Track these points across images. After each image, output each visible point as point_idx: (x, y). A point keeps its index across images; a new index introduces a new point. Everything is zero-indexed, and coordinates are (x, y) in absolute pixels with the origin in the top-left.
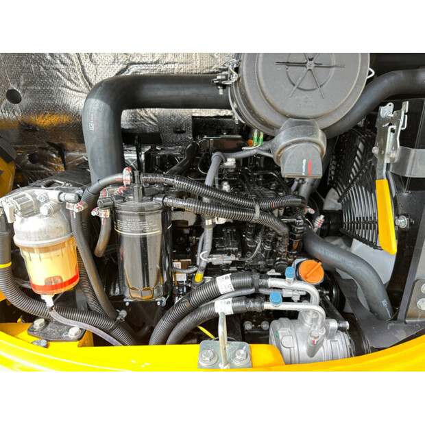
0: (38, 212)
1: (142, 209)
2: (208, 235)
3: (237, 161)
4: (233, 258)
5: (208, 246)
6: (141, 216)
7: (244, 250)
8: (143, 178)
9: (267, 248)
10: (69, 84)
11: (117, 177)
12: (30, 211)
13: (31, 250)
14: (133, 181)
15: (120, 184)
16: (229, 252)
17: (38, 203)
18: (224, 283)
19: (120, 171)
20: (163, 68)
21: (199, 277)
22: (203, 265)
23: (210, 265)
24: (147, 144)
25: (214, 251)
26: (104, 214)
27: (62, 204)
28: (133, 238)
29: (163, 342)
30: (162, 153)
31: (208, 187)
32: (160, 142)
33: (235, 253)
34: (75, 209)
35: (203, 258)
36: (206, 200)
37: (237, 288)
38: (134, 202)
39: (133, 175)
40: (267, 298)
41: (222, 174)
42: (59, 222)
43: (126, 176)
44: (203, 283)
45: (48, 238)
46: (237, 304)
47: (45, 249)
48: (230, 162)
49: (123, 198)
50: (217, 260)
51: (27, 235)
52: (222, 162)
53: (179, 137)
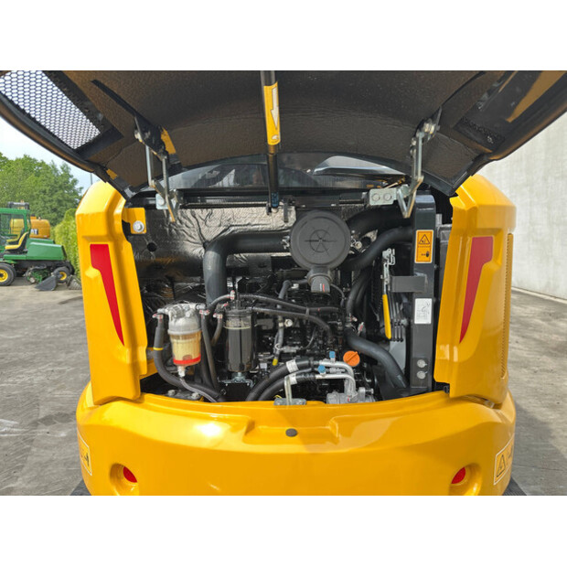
0: (184, 316)
1: (240, 313)
2: (281, 333)
3: (300, 286)
4: (297, 348)
5: (281, 340)
6: (240, 317)
7: (304, 343)
8: (241, 296)
9: (320, 342)
10: (190, 239)
11: (227, 296)
12: (180, 315)
13: (178, 337)
14: (236, 298)
15: (229, 300)
16: (294, 345)
17: (184, 310)
18: (291, 365)
19: (228, 293)
20: (252, 228)
21: (275, 362)
22: (278, 353)
23: (282, 353)
24: (239, 275)
25: (284, 344)
26: (219, 316)
27: (197, 312)
28: (235, 331)
29: (256, 399)
30: (251, 282)
31: (280, 300)
32: (248, 274)
33: (299, 345)
34: (205, 313)
35: (278, 348)
36: (278, 307)
37: (300, 368)
38: (235, 310)
39: (235, 294)
40: (318, 373)
41: (290, 294)
42: (195, 322)
43: (232, 295)
44: (277, 367)
45: (189, 330)
46: (299, 377)
47: (185, 337)
48: (295, 286)
49: (229, 308)
50: (286, 349)
51: (178, 328)
52: (290, 287)
53: (262, 270)
